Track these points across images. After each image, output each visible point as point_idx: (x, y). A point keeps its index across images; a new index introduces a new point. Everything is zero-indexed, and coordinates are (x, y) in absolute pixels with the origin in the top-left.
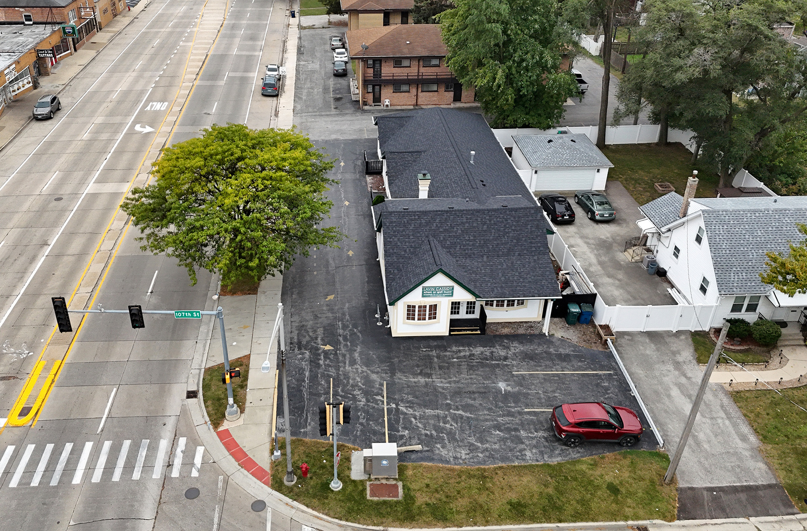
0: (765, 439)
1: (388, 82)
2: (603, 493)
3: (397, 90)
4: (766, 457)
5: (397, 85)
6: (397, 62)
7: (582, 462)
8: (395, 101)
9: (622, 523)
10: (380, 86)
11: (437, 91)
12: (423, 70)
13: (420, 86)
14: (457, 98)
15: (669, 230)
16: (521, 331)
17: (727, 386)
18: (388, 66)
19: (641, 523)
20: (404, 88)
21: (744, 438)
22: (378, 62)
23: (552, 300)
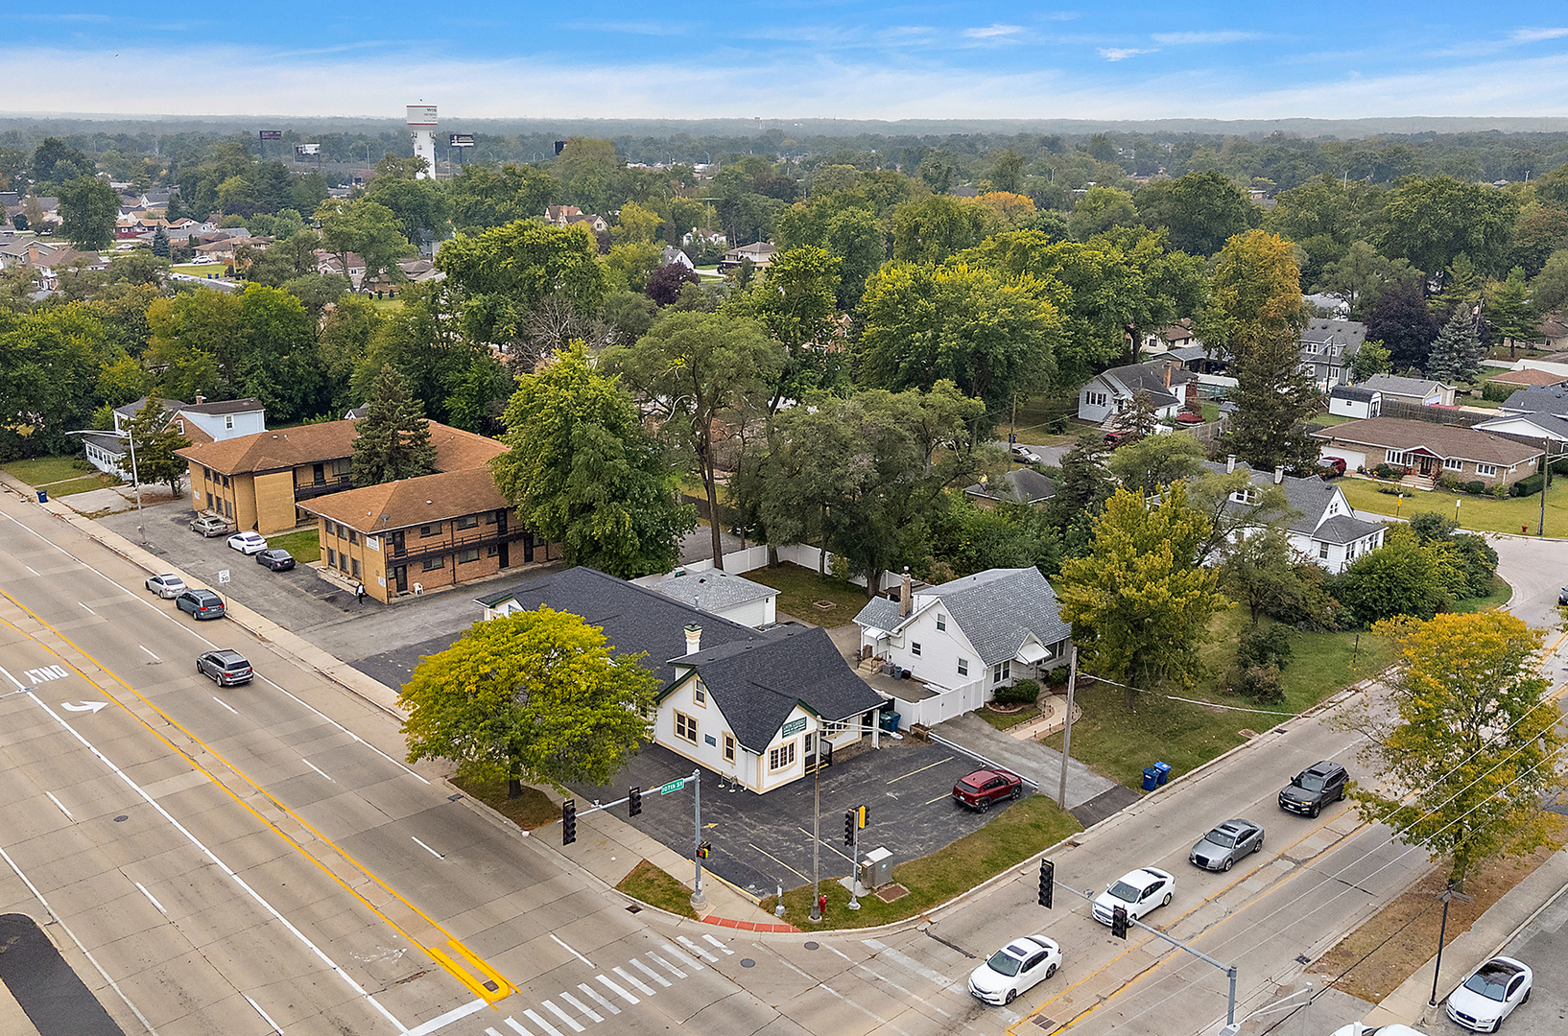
0: (1087, 762)
1: (414, 560)
2: (1032, 831)
3: (428, 567)
4: (1099, 772)
5: (427, 560)
6: (425, 530)
7: (1001, 819)
8: (428, 583)
9: (1059, 844)
10: (404, 568)
11: (478, 559)
12: (458, 534)
13: (456, 556)
14: (504, 563)
15: (900, 630)
16: (855, 753)
17: (1033, 738)
18: (413, 537)
19: (1069, 839)
20: (436, 563)
21: (1077, 767)
22: (398, 535)
23: (878, 708)
